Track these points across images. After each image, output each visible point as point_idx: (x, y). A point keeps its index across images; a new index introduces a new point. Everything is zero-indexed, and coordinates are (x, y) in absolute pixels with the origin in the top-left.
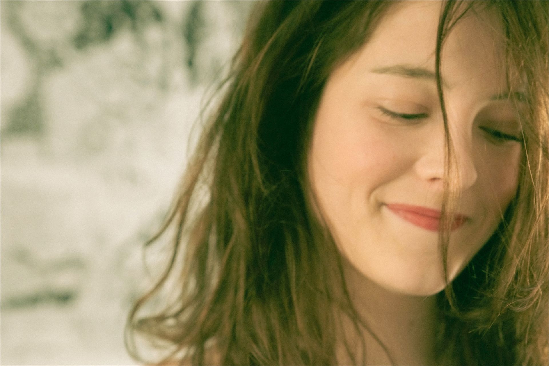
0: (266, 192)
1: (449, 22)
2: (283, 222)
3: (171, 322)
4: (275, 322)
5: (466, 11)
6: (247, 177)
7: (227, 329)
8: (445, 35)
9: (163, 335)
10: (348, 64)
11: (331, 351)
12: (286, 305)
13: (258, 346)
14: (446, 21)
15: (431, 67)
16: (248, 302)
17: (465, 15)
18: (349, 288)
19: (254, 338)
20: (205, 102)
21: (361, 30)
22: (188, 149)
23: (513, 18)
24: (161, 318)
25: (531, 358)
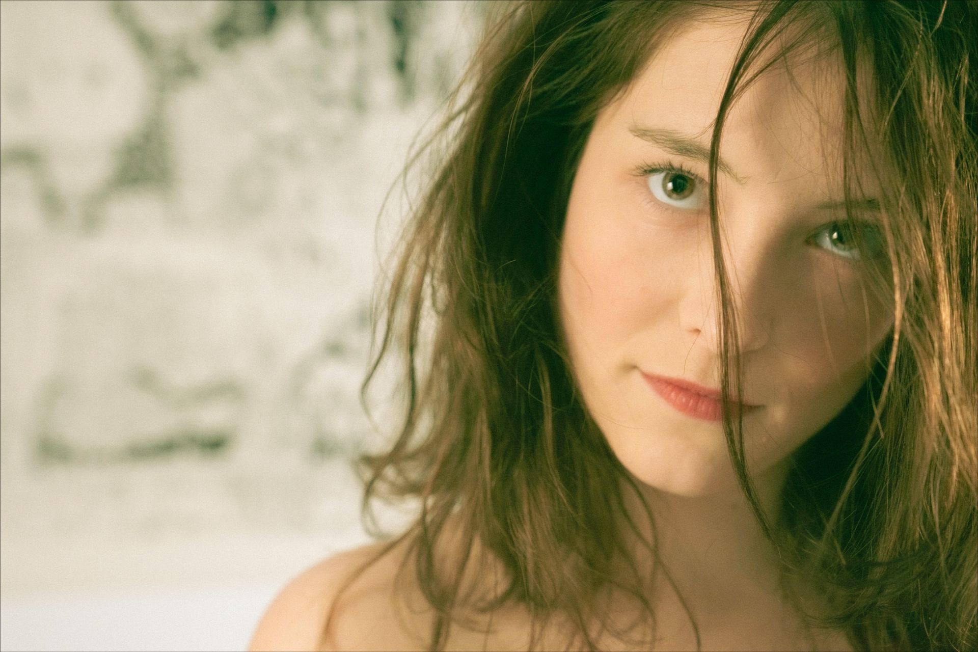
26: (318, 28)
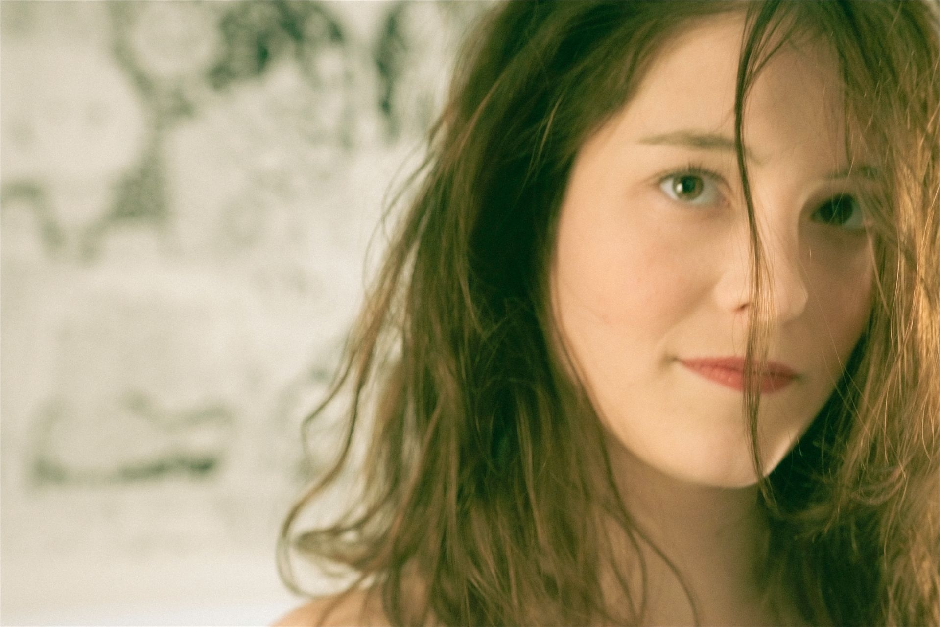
0: (485, 335)
1: (754, 63)
2: (513, 380)
3: (350, 536)
4: (505, 534)
5: (780, 45)
6: (456, 314)
7: (433, 544)
8: (748, 83)
9: (338, 557)
10: (604, 133)
11: (592, 576)
12: (521, 509)
13: (481, 571)
14: (751, 60)
15: (729, 131)
16: (464, 504)
17: (778, 52)
18: (618, 479)
19: (474, 557)
20: (389, 200)
21: (622, 81)
22: (365, 274)
23: (853, 53)
24: (335, 531)
25: (901, 579)
26: (308, 71)
